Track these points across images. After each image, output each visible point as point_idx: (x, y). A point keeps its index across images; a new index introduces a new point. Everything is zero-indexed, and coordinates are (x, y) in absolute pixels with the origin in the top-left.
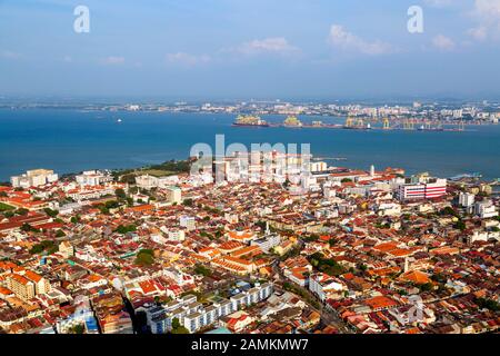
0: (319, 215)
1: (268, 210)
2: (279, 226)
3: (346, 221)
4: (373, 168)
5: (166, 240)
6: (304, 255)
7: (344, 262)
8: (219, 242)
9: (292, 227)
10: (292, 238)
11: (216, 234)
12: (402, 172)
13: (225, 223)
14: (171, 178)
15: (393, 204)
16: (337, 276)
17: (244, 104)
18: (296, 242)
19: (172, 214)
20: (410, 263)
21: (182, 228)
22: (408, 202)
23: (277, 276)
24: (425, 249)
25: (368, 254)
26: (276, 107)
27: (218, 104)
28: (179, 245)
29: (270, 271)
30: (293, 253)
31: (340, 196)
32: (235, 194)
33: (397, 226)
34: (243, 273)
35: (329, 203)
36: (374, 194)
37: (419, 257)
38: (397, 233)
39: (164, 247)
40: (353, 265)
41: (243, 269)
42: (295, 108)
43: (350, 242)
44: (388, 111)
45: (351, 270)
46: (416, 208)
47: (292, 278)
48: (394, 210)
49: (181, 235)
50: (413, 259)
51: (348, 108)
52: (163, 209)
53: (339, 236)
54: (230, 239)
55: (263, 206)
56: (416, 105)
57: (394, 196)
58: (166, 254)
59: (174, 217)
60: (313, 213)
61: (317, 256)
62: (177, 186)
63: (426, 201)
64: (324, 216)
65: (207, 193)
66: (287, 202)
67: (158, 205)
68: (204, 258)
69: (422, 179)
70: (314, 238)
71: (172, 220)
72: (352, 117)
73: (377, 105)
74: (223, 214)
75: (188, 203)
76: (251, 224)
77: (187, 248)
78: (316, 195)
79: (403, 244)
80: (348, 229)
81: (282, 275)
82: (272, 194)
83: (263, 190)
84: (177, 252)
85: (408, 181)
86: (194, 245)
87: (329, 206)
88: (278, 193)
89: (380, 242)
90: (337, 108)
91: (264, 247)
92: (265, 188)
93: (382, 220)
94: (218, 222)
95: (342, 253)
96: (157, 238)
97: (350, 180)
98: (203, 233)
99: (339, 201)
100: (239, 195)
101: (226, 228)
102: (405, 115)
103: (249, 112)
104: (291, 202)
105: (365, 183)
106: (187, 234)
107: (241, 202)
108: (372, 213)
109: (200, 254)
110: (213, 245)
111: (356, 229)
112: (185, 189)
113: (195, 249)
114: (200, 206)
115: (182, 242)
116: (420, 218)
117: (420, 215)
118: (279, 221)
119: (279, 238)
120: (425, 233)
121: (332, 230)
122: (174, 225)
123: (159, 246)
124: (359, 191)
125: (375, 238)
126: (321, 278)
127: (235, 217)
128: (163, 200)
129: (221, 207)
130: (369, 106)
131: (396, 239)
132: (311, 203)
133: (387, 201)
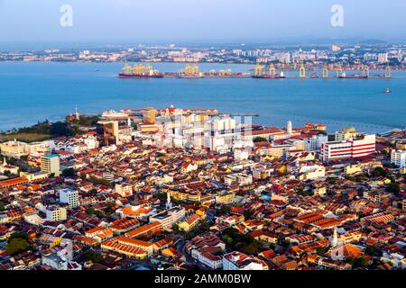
0: (229, 181)
1: (168, 179)
2: (182, 197)
3: (262, 188)
4: (290, 124)
5: (44, 220)
6: (214, 231)
7: (263, 237)
8: (109, 220)
9: (198, 198)
10: (199, 212)
11: (106, 211)
12: (323, 129)
13: (116, 196)
14: (45, 143)
15: (316, 166)
16: (256, 255)
17: (131, 50)
18: (204, 216)
19: (49, 187)
20: (339, 234)
21: (62, 205)
22: (332, 162)
23: (183, 258)
24: (356, 217)
25: (291, 226)
26: (171, 53)
27: (99, 51)
28: (60, 226)
29: (175, 253)
30: (202, 229)
31: (253, 159)
32: (127, 160)
33: (322, 192)
34: (142, 256)
35: (240, 167)
36: (293, 155)
37: (349, 227)
38: (323, 200)
39: (42, 229)
40: (274, 240)
41: (141, 252)
42: (194, 55)
43: (268, 213)
44: (303, 57)
45: (272, 246)
46: (343, 170)
47: (202, 259)
48: (318, 173)
49: (62, 214)
50: (342, 230)
51: (256, 53)
52: (37, 182)
53: (254, 207)
54: (123, 216)
55: (161, 173)
56: (335, 48)
57: (317, 157)
58: (44, 237)
59: (52, 192)
60: (222, 181)
61: (230, 231)
62: (54, 153)
63: (354, 161)
64: (235, 184)
65: (92, 160)
66: (191, 168)
67: (31, 177)
68: (92, 240)
69: (348, 136)
70: (225, 210)
71: (50, 196)
72: (261, 63)
73: (291, 50)
74: (113, 185)
75: (69, 173)
76: (148, 197)
77: (71, 229)
78: (225, 158)
79: (330, 213)
80: (265, 197)
81: (189, 256)
82: (172, 160)
83: (159, 155)
84: (58, 235)
85: (331, 138)
86: (79, 225)
87: (240, 171)
88: (179, 158)
89: (303, 211)
90: (244, 53)
91: (166, 224)
92: (163, 151)
93: (304, 186)
94: (108, 195)
95: (260, 227)
96: (33, 219)
97: (264, 140)
98: (89, 209)
99: (253, 165)
100: (132, 161)
101: (118, 202)
102: (324, 60)
103: (138, 60)
104: (195, 167)
105: (281, 142)
106: (69, 213)
107: (135, 170)
108: (293, 177)
109: (87, 235)
110: (103, 223)
111: (274, 197)
112: (63, 157)
113: (81, 230)
114: (83, 177)
115: (64, 222)
116: (348, 182)
117: (347, 177)
118: (183, 191)
119: (183, 212)
120: (355, 199)
121: (247, 200)
122: (52, 201)
123: (34, 227)
124: (276, 152)
125: (296, 208)
126: (237, 258)
127: (129, 189)
128: (36, 171)
129: (109, 176)
130: (281, 50)
131: (322, 207)
132: (220, 168)
133: (308, 163)
